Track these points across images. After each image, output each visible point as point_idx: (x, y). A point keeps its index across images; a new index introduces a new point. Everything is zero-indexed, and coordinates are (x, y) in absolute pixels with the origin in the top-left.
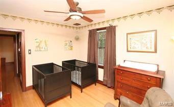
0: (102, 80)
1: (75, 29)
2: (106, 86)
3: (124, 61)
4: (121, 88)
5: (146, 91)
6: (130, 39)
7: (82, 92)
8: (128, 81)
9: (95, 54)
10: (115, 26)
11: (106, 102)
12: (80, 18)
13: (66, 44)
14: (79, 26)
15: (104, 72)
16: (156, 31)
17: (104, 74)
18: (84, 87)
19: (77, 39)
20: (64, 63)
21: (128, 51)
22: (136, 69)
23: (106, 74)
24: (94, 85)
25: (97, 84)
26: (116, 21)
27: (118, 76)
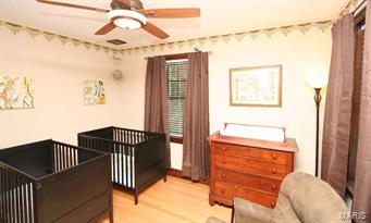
0: (180, 168)
1: (111, 52)
2: (189, 178)
3: (226, 124)
4: (223, 179)
5: (281, 181)
6: (237, 80)
7: (136, 203)
8: (237, 164)
9: (161, 112)
10: (206, 53)
11: (206, 218)
12: (139, 25)
13: (89, 89)
14: (122, 46)
15: (185, 150)
16: (281, 66)
17: (185, 155)
18: (141, 192)
19: (118, 77)
20: (81, 137)
21: (231, 104)
22: (251, 140)
23: (188, 155)
24: (162, 181)
25: (168, 177)
26: (208, 42)
27: (217, 157)
